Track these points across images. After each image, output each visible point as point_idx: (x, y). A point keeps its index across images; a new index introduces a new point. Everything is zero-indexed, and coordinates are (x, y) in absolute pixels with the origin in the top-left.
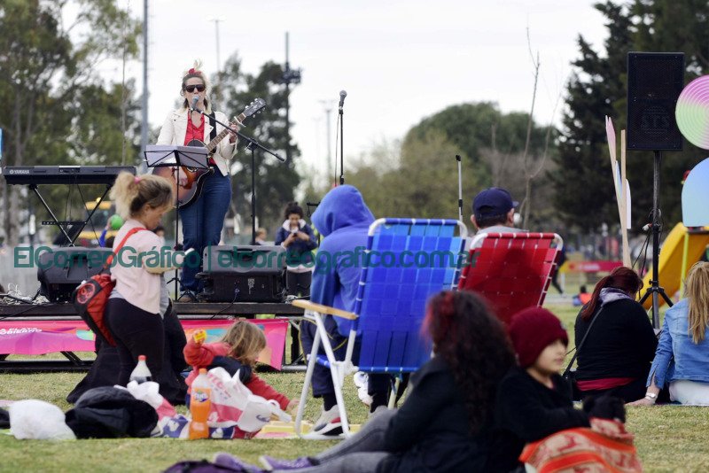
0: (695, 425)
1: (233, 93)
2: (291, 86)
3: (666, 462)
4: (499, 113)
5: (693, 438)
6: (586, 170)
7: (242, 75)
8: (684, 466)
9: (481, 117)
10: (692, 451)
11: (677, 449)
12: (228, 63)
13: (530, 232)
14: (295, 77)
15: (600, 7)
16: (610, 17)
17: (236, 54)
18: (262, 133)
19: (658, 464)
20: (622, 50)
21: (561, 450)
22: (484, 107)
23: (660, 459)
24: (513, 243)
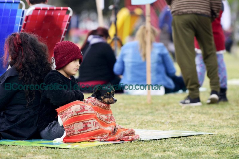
0: (138, 103)
3: (125, 120)
5: (138, 109)
8: (135, 122)
10: (138, 114)
11: (130, 114)
13: (56, 6)
19: (121, 121)
21: (77, 112)
23: (122, 118)
24: (48, 12)
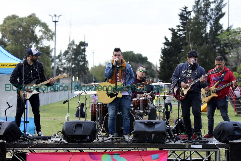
1: (73, 48)
2: (86, 47)
4: (134, 54)
6: (166, 69)
7: (75, 44)
9: (130, 55)
12: (72, 42)
14: (87, 45)
15: (170, 29)
16: (172, 32)
17: (74, 40)
18: (79, 58)
20: (175, 40)
22: (131, 52)
